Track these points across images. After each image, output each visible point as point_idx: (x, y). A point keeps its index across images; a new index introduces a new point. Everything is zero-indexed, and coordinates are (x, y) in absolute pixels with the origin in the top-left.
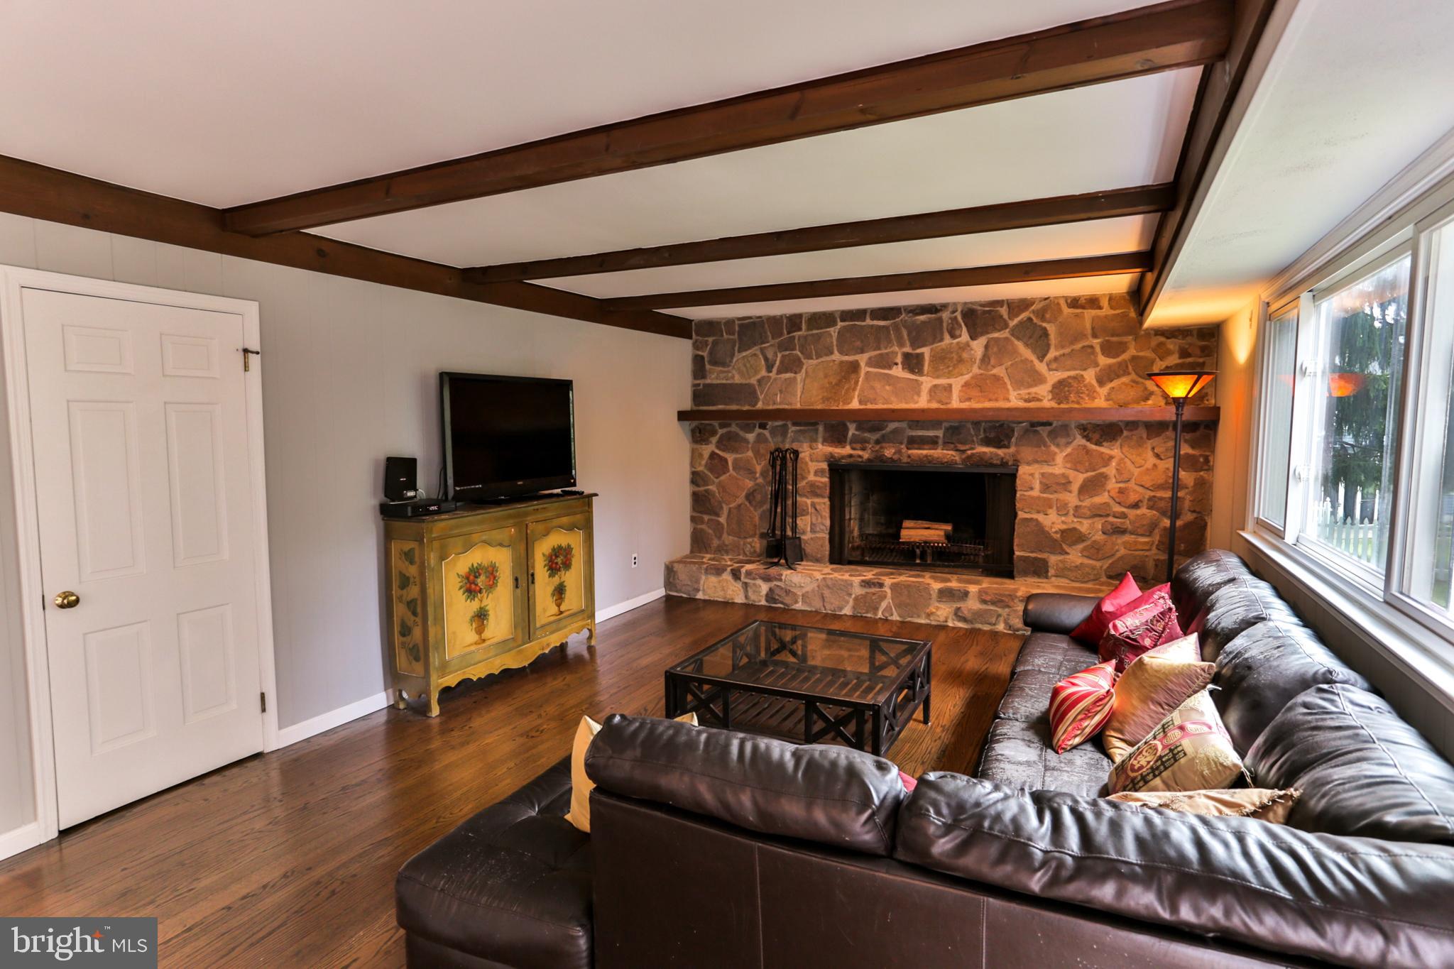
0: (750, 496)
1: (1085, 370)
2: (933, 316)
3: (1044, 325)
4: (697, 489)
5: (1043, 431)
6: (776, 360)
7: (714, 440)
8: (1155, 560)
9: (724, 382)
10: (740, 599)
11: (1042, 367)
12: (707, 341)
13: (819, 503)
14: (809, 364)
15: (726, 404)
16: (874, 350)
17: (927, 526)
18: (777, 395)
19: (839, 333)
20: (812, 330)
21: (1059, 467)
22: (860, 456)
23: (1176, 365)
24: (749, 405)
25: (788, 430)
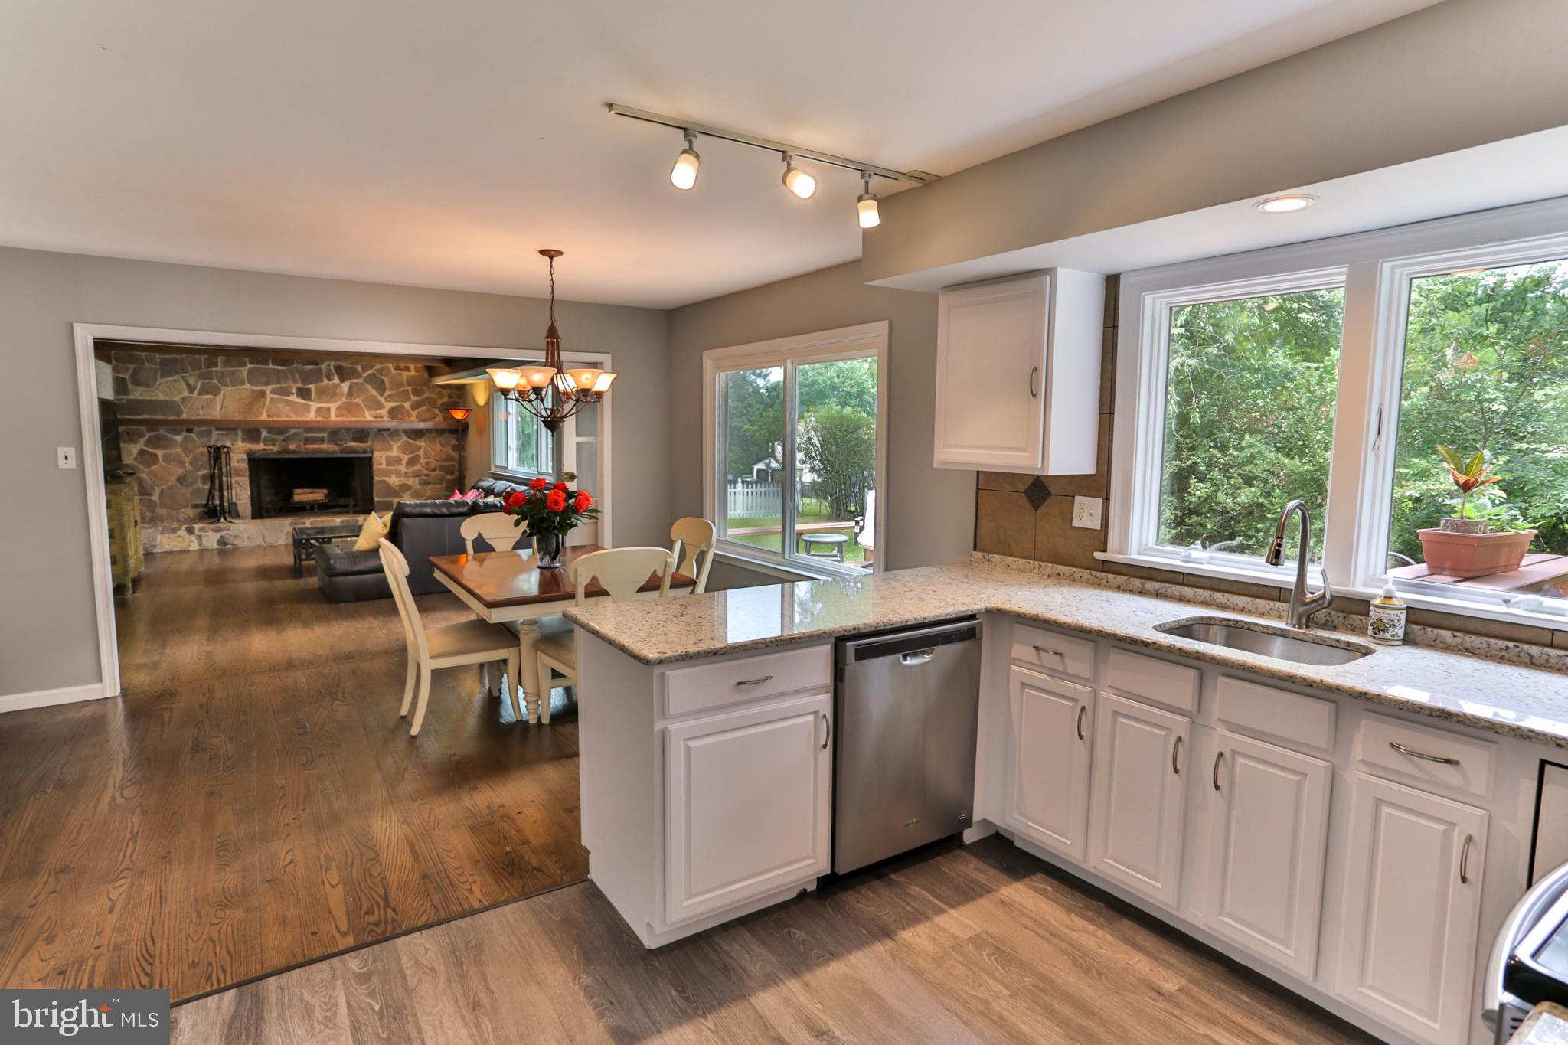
0: (181, 480)
1: (405, 402)
2: (315, 366)
3: (382, 377)
5: (386, 434)
6: (197, 386)
7: (142, 441)
9: (148, 398)
10: (194, 547)
11: (382, 400)
12: (128, 367)
13: (242, 480)
14: (227, 390)
15: (151, 414)
16: (276, 383)
17: (311, 491)
18: (199, 409)
19: (248, 370)
20: (227, 367)
21: (395, 452)
22: (271, 450)
23: (447, 402)
24: (175, 416)
25: (212, 433)
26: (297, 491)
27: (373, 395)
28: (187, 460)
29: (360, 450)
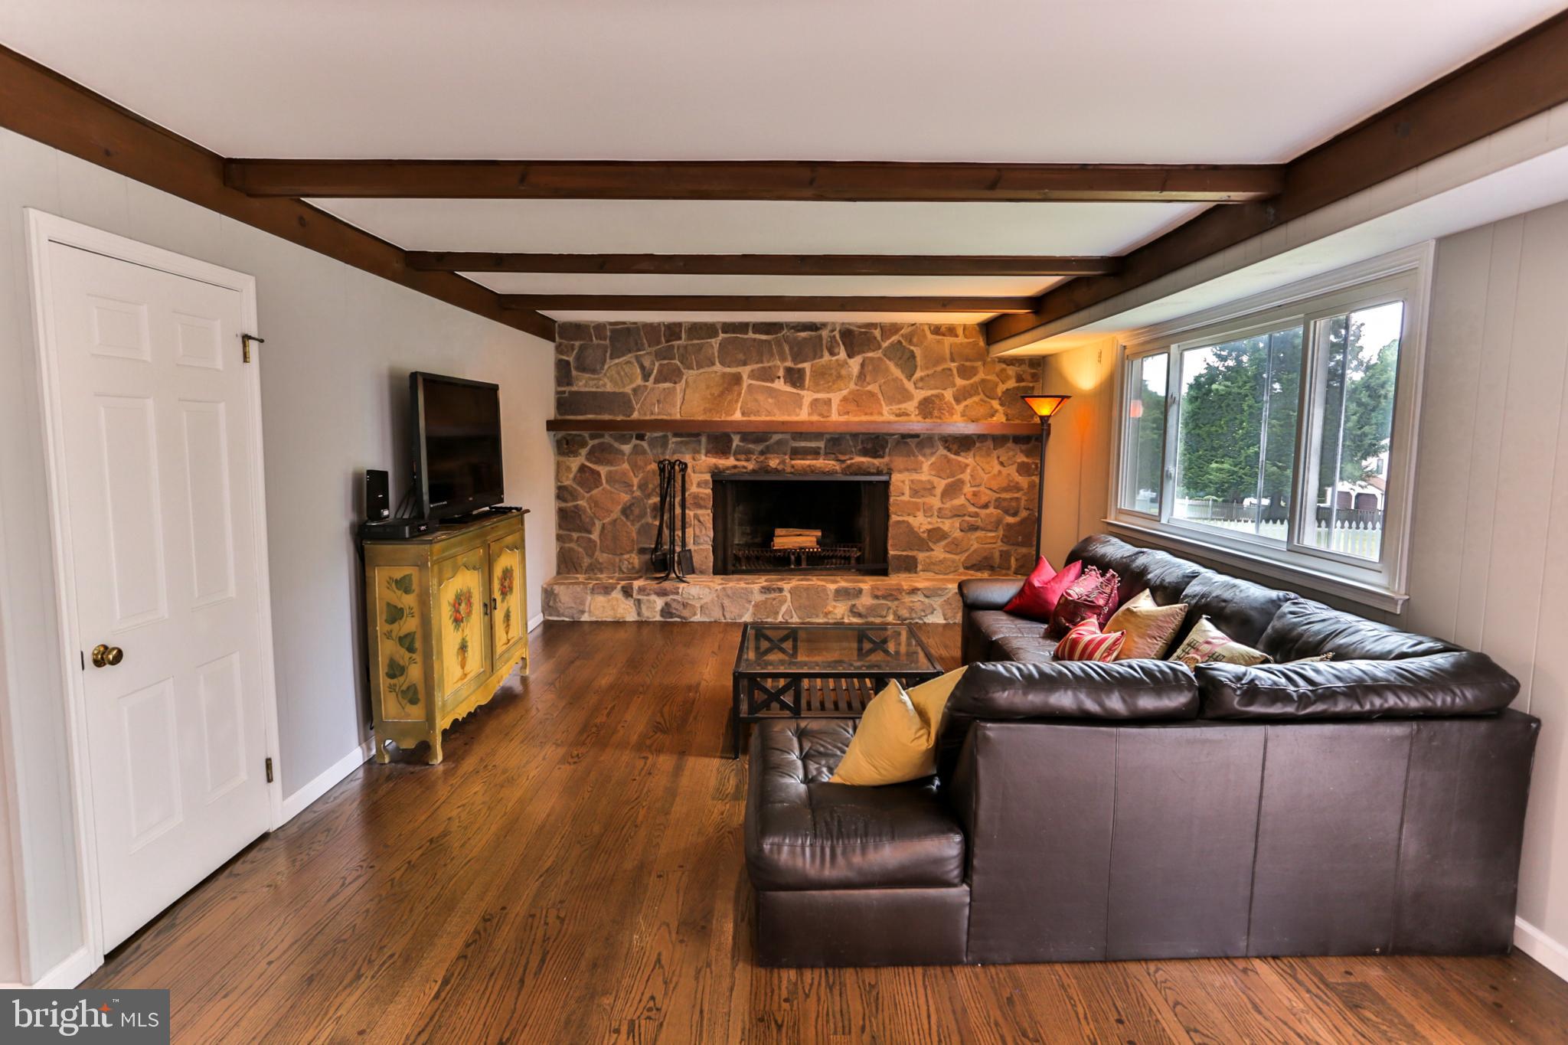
0: (626, 511)
1: (945, 389)
2: (813, 333)
3: (912, 348)
4: (563, 505)
5: (912, 442)
6: (653, 369)
7: (584, 452)
8: (999, 551)
9: (594, 390)
10: (631, 617)
11: (909, 385)
12: (573, 345)
13: (703, 515)
14: (690, 374)
15: (596, 414)
16: (757, 363)
17: (799, 533)
18: (655, 405)
19: (720, 344)
20: (692, 340)
21: (925, 475)
22: (744, 467)
23: (1014, 388)
24: (624, 415)
25: (668, 441)
26: (778, 531)
27: (897, 378)
28: (636, 481)
29: (872, 471)
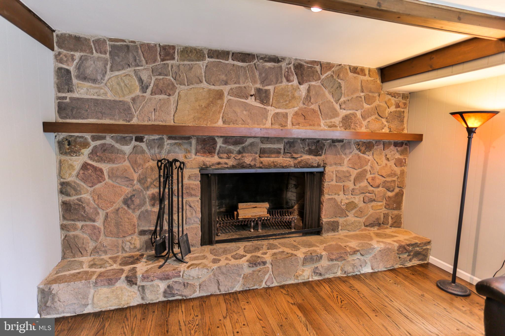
0: (128, 202)
1: (357, 110)
2: (276, 64)
3: (339, 81)
4: (67, 199)
5: (339, 145)
6: (150, 83)
7: (86, 151)
8: (384, 214)
9: (95, 97)
10: (136, 301)
11: (337, 107)
12: (73, 56)
13: (193, 202)
14: (182, 89)
15: (98, 118)
16: (235, 83)
17: (255, 206)
18: (152, 113)
19: (207, 66)
20: (184, 61)
21: (345, 167)
22: (226, 164)
23: (394, 111)
24: (124, 120)
25: (164, 143)
26: (241, 205)
27: (330, 101)
28: (136, 176)
29: (314, 165)
